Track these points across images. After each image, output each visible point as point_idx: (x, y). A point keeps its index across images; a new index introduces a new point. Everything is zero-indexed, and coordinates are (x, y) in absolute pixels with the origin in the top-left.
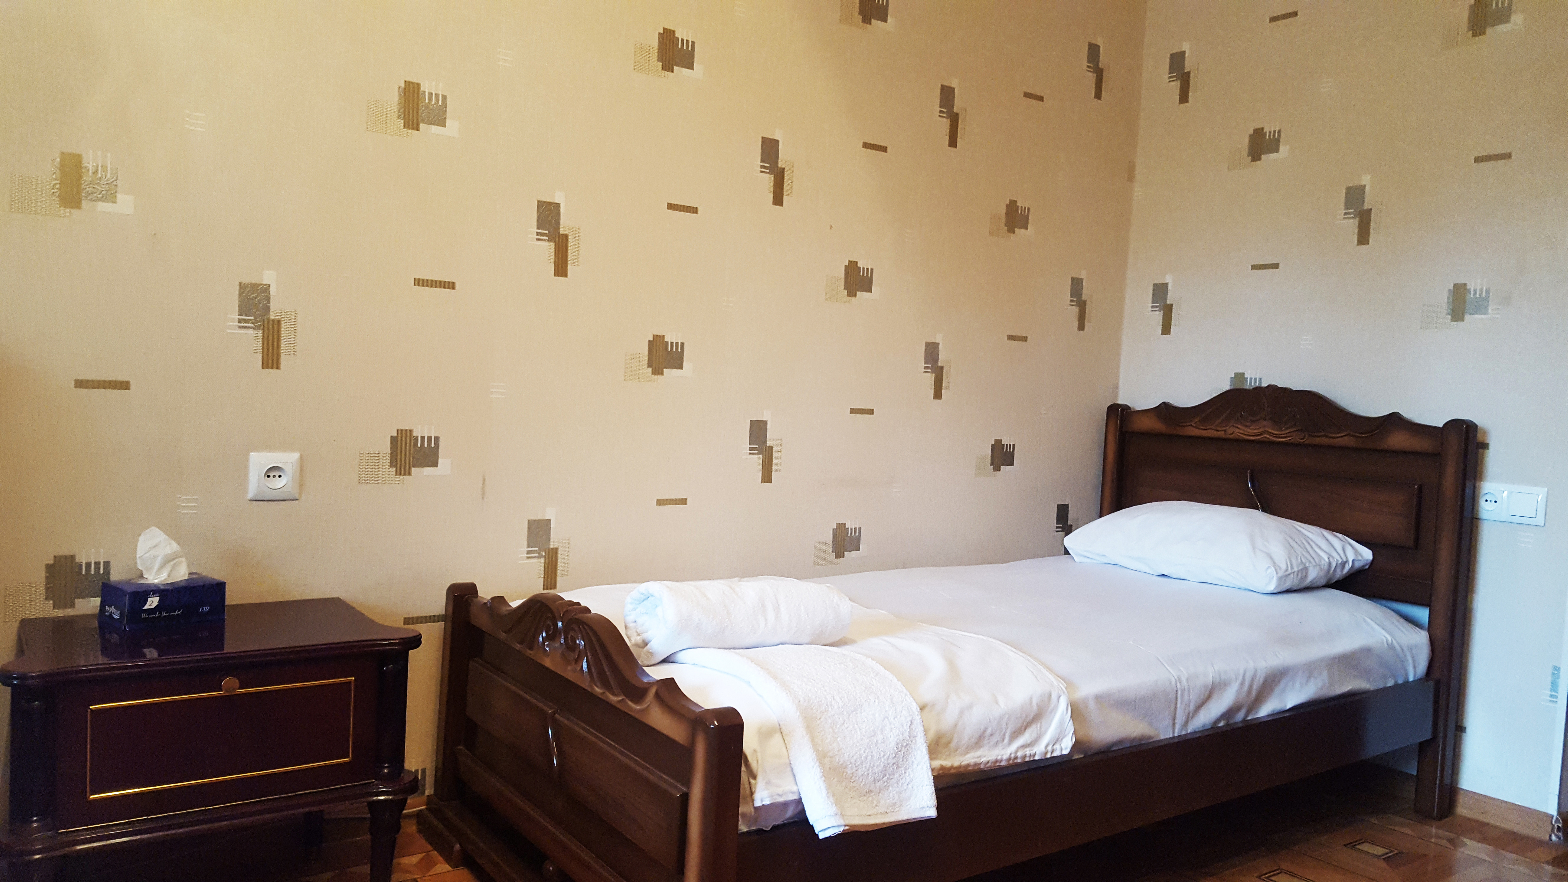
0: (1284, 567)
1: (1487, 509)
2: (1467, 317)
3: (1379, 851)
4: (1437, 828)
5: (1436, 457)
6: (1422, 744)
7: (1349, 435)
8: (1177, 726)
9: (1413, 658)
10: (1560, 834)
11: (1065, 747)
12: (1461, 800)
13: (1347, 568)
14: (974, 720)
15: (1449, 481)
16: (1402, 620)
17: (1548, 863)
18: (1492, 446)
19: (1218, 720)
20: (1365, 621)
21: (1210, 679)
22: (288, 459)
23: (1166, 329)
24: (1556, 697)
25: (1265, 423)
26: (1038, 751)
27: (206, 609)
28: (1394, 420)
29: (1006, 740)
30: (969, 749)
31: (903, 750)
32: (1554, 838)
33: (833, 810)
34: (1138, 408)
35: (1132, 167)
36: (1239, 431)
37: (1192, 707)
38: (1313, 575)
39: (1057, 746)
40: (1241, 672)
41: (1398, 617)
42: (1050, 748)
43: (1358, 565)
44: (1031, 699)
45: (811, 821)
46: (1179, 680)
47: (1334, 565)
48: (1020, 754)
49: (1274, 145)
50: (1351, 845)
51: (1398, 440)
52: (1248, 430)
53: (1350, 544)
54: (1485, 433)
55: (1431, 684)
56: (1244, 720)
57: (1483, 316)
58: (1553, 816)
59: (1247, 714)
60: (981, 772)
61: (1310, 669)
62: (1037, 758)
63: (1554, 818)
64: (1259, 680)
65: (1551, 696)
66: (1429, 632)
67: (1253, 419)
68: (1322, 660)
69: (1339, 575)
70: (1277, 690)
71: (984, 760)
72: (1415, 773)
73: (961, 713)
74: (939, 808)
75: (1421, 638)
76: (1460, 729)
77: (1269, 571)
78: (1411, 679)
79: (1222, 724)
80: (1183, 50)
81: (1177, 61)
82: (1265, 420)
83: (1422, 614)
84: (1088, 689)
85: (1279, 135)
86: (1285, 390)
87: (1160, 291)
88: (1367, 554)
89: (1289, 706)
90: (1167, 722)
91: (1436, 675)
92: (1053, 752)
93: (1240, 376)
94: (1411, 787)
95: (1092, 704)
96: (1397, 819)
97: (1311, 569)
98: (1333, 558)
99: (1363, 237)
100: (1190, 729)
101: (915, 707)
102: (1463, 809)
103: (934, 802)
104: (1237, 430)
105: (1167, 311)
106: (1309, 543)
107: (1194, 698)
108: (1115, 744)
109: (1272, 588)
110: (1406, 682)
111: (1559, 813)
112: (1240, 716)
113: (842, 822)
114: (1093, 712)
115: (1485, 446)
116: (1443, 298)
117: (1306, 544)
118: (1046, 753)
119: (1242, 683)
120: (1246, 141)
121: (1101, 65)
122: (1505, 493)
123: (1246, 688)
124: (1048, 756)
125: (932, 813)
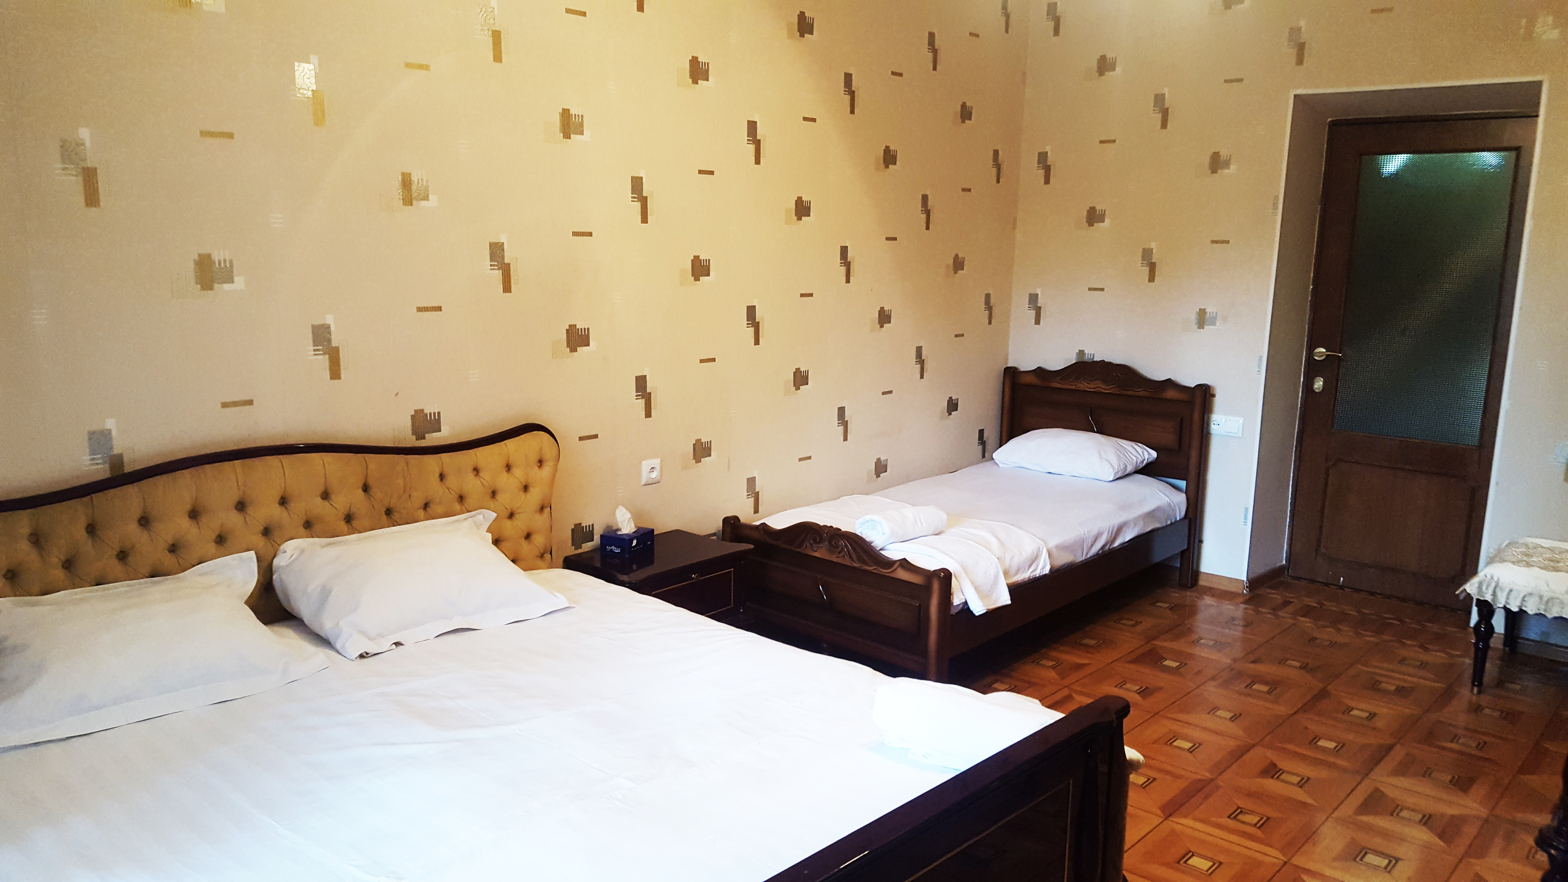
0: (1116, 468)
1: (1215, 429)
2: (1206, 327)
3: (1166, 605)
4: (1190, 592)
5: (1190, 403)
6: (1183, 552)
7: (1145, 390)
8: (1084, 556)
9: (1179, 509)
10: (1248, 589)
11: (1047, 571)
12: (1202, 577)
13: (1145, 462)
14: (1016, 561)
15: (1196, 416)
16: (1173, 489)
17: (1241, 603)
18: (1217, 396)
19: (1099, 551)
20: (1157, 492)
21: (1096, 532)
22: (656, 462)
23: (1037, 322)
24: (1246, 522)
25: (1097, 382)
26: (1037, 573)
27: (649, 543)
28: (1169, 383)
29: (1027, 570)
30: (1015, 575)
31: (996, 577)
32: (1245, 591)
33: (982, 604)
34: (1022, 370)
35: (1015, 220)
36: (1084, 386)
37: (1090, 545)
38: (1130, 469)
39: (1044, 570)
40: (1108, 526)
41: (1170, 487)
42: (1041, 571)
43: (1149, 460)
44: (1033, 551)
45: (972, 609)
46: (1085, 534)
47: (1139, 462)
48: (1032, 575)
49: (1101, 219)
50: (1153, 604)
51: (1171, 394)
52: (1089, 385)
53: (1146, 450)
54: (1214, 388)
55: (1187, 521)
56: (1109, 549)
57: (1213, 327)
58: (1244, 581)
59: (1110, 546)
60: (1019, 584)
61: (1136, 521)
62: (1037, 576)
63: (1245, 582)
64: (1115, 530)
65: (1244, 522)
66: (1186, 493)
67: (1092, 379)
68: (1140, 516)
69: (1141, 466)
70: (1122, 534)
71: (1020, 579)
72: (1179, 566)
73: (1011, 560)
74: (1011, 600)
75: (1183, 497)
76: (1201, 541)
77: (1110, 470)
78: (1178, 519)
79: (1100, 552)
80: (1046, 151)
81: (1043, 157)
82: (1098, 380)
83: (1183, 484)
84: (1053, 543)
85: (1105, 213)
86: (1110, 364)
87: (1033, 299)
88: (1154, 454)
89: (1127, 540)
90: (1080, 553)
91: (1190, 515)
92: (1043, 572)
93: (1081, 353)
94: (1178, 573)
95: (1054, 550)
96: (1173, 590)
97: (1128, 466)
98: (1138, 458)
99: (1152, 279)
100: (1088, 556)
101: (996, 560)
102: (1202, 582)
103: (1009, 598)
104: (1082, 385)
105: (1038, 311)
106: (1127, 452)
107: (1090, 541)
108: (1061, 567)
109: (1111, 479)
110: (1176, 521)
111: (1247, 580)
112: (1107, 548)
113: (985, 608)
114: (1055, 553)
115: (1213, 396)
116: (1193, 317)
117: (1125, 453)
118: (1040, 573)
119: (1109, 532)
120: (1085, 214)
121: (1000, 162)
122: (1224, 420)
123: (1110, 534)
124: (1041, 575)
125: (1009, 602)
